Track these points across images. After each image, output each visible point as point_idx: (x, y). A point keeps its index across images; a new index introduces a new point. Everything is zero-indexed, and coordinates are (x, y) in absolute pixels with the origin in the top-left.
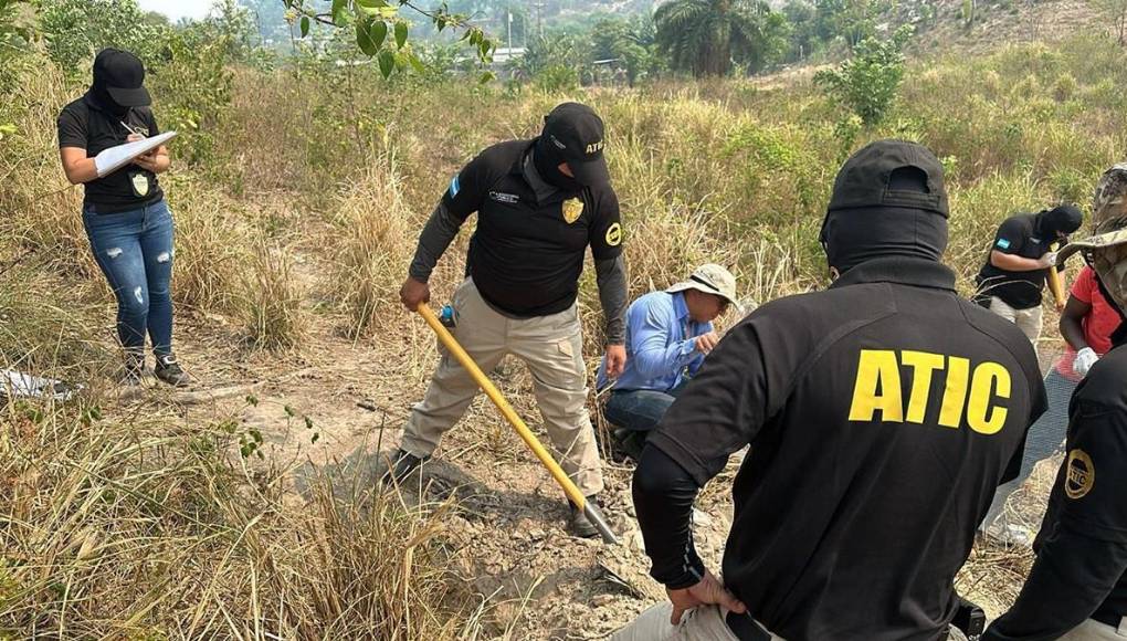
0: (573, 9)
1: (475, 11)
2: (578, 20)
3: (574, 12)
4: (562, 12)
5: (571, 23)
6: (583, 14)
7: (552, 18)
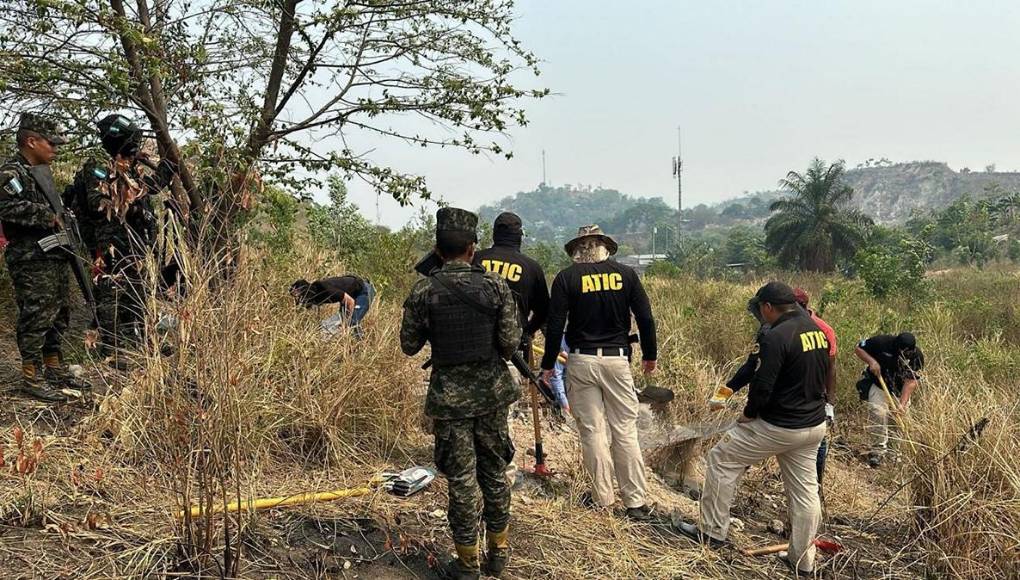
0: (717, 223)
1: (630, 226)
2: (721, 233)
3: (717, 226)
4: (707, 227)
5: (714, 235)
6: (726, 228)
7: (697, 231)
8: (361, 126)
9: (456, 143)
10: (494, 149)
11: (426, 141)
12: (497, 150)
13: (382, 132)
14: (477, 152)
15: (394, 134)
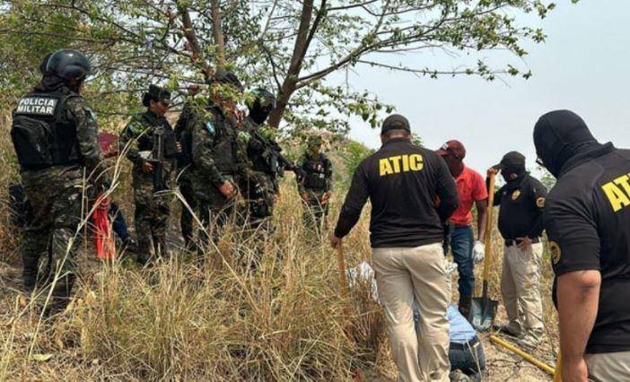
8: (372, 64)
9: (469, 72)
10: (509, 72)
11: (436, 73)
12: (514, 72)
13: (392, 68)
14: (492, 78)
15: (404, 69)
